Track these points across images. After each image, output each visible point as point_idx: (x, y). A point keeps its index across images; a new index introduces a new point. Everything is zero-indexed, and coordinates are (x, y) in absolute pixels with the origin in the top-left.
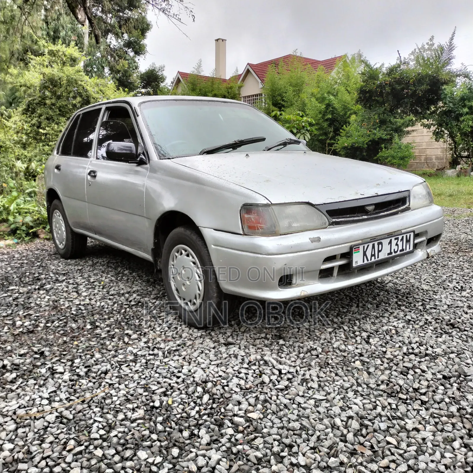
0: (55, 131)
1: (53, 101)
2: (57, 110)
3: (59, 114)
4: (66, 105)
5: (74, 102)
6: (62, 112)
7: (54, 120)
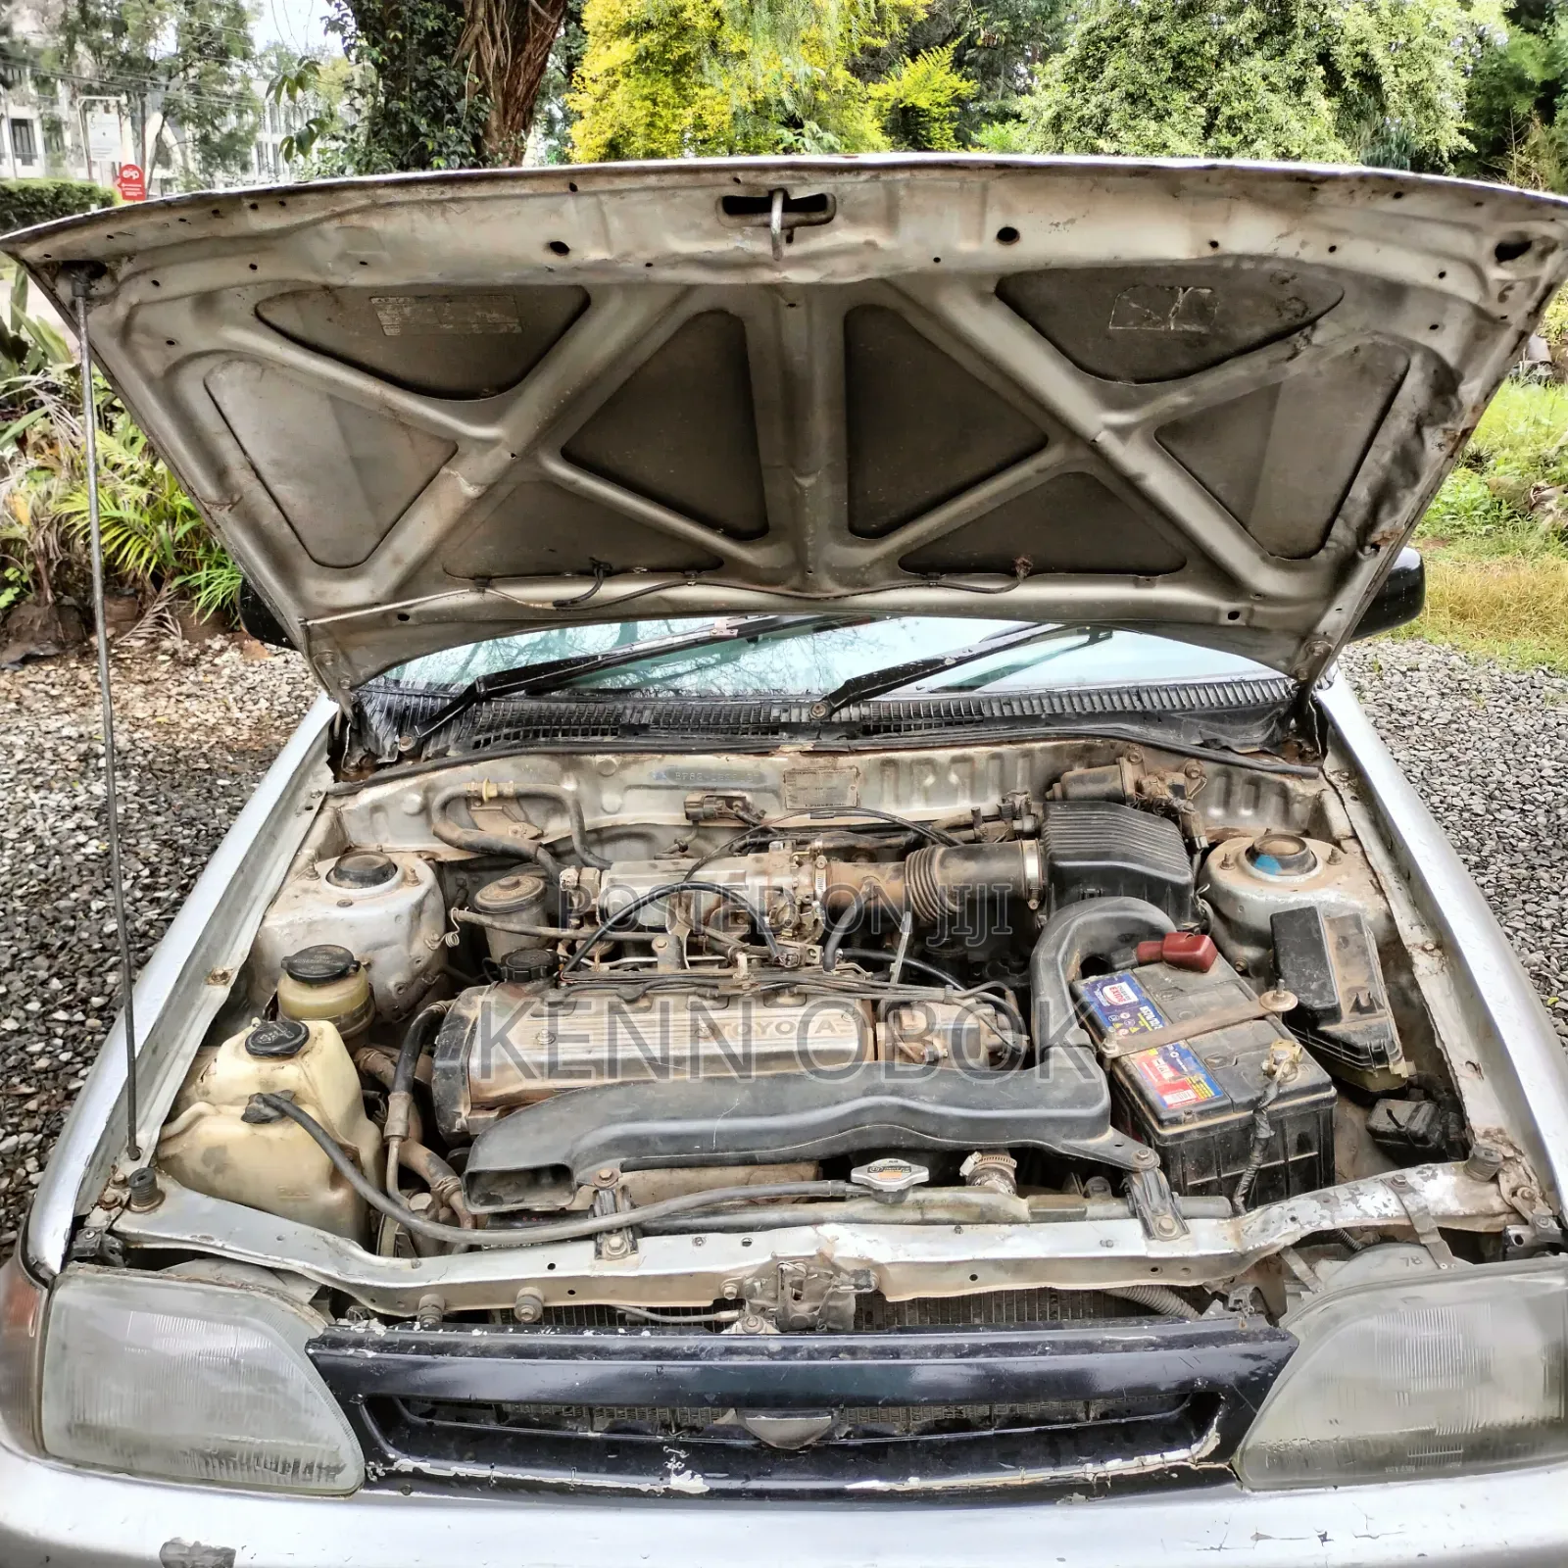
1: (1159, 29)
2: (1168, 65)
3: (1169, 80)
4: (1203, 42)
5: (1230, 29)
6: (1185, 71)
7: (1152, 104)
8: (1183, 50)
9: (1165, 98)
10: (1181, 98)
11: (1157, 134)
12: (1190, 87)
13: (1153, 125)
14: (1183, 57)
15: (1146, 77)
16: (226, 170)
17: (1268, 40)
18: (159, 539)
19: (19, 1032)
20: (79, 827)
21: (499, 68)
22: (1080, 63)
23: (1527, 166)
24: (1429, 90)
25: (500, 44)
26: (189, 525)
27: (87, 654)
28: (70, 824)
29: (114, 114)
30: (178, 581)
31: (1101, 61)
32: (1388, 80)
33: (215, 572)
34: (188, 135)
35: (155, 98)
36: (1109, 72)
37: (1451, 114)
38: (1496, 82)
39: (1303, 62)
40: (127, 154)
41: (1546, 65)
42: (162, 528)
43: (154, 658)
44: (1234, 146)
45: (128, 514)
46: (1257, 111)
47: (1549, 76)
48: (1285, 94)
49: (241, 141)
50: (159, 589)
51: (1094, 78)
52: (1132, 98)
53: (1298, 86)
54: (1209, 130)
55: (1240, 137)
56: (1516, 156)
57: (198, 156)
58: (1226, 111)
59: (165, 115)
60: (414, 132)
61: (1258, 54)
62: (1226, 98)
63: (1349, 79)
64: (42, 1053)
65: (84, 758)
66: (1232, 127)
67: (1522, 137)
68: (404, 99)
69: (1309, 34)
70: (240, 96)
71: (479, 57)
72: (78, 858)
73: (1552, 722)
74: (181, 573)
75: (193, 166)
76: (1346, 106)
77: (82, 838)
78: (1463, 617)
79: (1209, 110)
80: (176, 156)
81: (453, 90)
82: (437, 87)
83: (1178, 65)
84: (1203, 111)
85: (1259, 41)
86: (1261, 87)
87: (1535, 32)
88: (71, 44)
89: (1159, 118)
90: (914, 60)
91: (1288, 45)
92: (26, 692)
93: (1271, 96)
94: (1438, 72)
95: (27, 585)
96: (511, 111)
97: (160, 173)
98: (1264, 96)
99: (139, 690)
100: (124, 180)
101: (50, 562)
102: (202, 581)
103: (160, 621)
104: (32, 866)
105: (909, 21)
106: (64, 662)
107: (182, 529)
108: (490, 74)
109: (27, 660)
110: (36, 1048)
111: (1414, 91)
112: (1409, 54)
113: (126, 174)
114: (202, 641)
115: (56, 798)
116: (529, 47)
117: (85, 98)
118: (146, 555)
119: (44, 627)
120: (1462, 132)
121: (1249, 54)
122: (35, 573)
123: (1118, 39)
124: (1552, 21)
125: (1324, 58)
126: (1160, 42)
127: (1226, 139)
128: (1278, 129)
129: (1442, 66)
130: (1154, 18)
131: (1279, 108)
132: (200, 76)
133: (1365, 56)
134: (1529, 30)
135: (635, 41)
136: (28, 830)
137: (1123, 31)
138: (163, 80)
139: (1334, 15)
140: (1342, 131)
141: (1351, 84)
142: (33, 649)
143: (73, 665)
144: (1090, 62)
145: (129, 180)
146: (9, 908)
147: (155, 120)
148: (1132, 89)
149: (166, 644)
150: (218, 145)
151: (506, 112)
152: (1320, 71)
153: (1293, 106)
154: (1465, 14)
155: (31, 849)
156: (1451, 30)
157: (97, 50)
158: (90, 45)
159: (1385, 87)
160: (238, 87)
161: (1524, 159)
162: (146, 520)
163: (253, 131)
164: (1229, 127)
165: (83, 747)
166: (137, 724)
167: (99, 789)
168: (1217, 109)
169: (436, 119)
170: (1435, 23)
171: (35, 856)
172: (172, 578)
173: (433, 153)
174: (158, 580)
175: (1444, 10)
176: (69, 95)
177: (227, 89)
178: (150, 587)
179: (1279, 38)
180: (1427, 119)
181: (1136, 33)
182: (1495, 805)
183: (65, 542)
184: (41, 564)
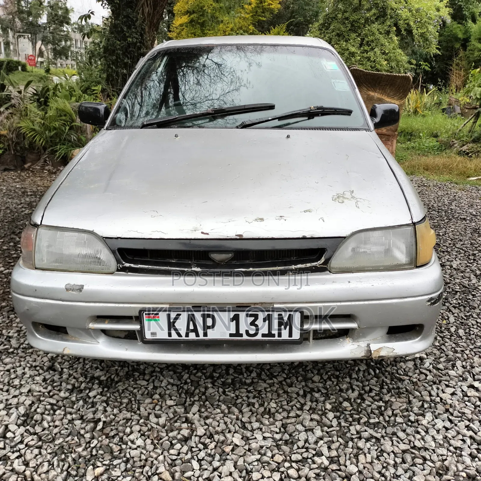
0: (343, 49)
1: (347, 15)
2: (349, 25)
3: (350, 30)
4: (360, 19)
5: (368, 15)
6: (355, 27)
7: (344, 37)
8: (354, 21)
9: (348, 35)
10: (353, 35)
11: (346, 45)
12: (356, 32)
13: (345, 43)
14: (354, 23)
15: (343, 29)
16: (61, 59)
17: (379, 19)
18: (46, 135)
19: (8, 249)
20: (22, 207)
21: (149, 14)
22: (323, 25)
23: (458, 63)
24: (427, 35)
25: (149, 6)
26: (55, 132)
27: (23, 170)
28: (20, 206)
29: (27, 40)
30: (51, 148)
31: (330, 24)
32: (415, 31)
33: (62, 146)
34: (49, 47)
35: (40, 36)
36: (332, 27)
37: (434, 43)
38: (449, 38)
39: (390, 26)
40: (30, 52)
41: (464, 34)
42: (47, 132)
43: (43, 172)
44: (368, 50)
45: (37, 127)
46: (376, 39)
47: (465, 37)
48: (384, 35)
49: (66, 50)
50: (45, 151)
51: (328, 29)
52: (338, 35)
53: (388, 33)
54: (361, 45)
55: (370, 47)
56: (455, 60)
57: (52, 54)
58: (366, 39)
59: (42, 41)
60: (123, 31)
61: (376, 23)
62: (366, 35)
63: (403, 31)
64: (15, 254)
65: (23, 193)
66: (368, 44)
67: (457, 55)
68: (120, 20)
69: (391, 18)
70: (66, 36)
71: (143, 10)
72: (23, 214)
73: (449, 193)
74: (52, 146)
75: (50, 57)
76: (402, 39)
77: (24, 209)
78: (427, 170)
79: (361, 39)
80: (45, 53)
81: (135, 19)
82: (130, 18)
83: (352, 25)
84: (359, 39)
85: (377, 19)
86: (377, 33)
87: (461, 24)
88: (14, 18)
89: (346, 41)
90: (274, 28)
91: (385, 20)
92: (5, 177)
93: (380, 35)
94: (430, 29)
95: (6, 150)
96: (152, 27)
97: (40, 59)
98: (378, 35)
99: (39, 178)
100: (29, 60)
101: (13, 142)
102: (58, 148)
103: (45, 161)
104: (9, 215)
105: (272, 14)
106: (16, 171)
107: (52, 133)
108: (146, 15)
109: (5, 170)
110: (13, 252)
111: (422, 35)
112: (422, 24)
113: (30, 58)
114: (57, 168)
115: (15, 201)
116: (158, 8)
117: (18, 34)
118: (42, 141)
119: (10, 161)
120: (437, 48)
121: (374, 23)
122: (9, 145)
123: (334, 18)
124: (466, 21)
125: (396, 25)
126: (347, 19)
127: (366, 48)
128: (382, 45)
129: (431, 28)
130: (345, 12)
131: (383, 40)
132: (54, 29)
133: (408, 24)
134: (459, 23)
135: (189, 16)
136: (7, 208)
137: (336, 15)
138: (42, 30)
139: (399, 12)
140: (401, 47)
141: (403, 32)
142: (7, 167)
143: (19, 172)
144: (326, 25)
145: (31, 60)
146: (3, 224)
147: (39, 43)
148: (338, 32)
149: (47, 168)
150: (59, 51)
151: (150, 27)
152: (395, 28)
153: (386, 39)
154: (438, 13)
155: (9, 211)
156: (433, 17)
157: (22, 20)
158: (20, 19)
159: (414, 34)
160: (66, 33)
161: (458, 61)
162: (43, 130)
163: (70, 47)
164: (367, 44)
165: (23, 190)
166: (38, 186)
167: (28, 199)
168: (364, 39)
169: (129, 27)
170: (429, 15)
171: (10, 213)
172: (49, 148)
173: (128, 37)
174: (45, 149)
175: (432, 12)
176: (13, 34)
177: (62, 33)
178: (42, 151)
179: (382, 19)
180: (427, 44)
181: (340, 16)
182: (430, 210)
183: (18, 136)
184: (10, 142)
